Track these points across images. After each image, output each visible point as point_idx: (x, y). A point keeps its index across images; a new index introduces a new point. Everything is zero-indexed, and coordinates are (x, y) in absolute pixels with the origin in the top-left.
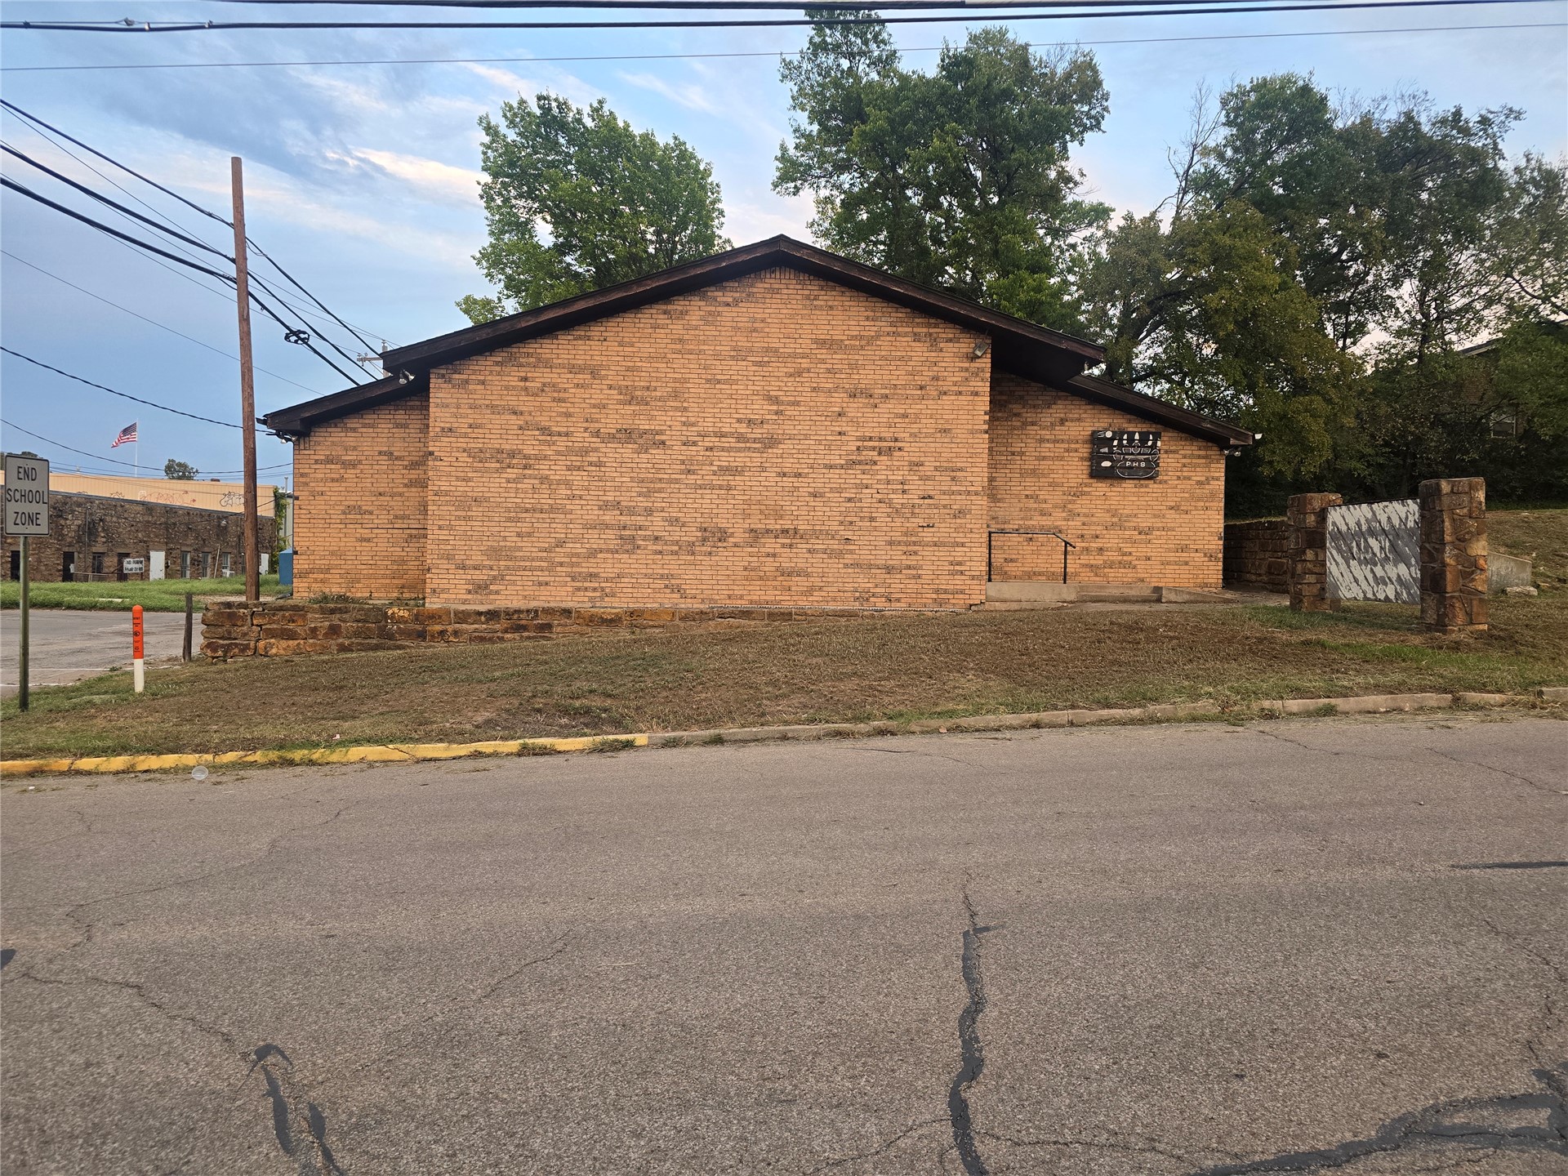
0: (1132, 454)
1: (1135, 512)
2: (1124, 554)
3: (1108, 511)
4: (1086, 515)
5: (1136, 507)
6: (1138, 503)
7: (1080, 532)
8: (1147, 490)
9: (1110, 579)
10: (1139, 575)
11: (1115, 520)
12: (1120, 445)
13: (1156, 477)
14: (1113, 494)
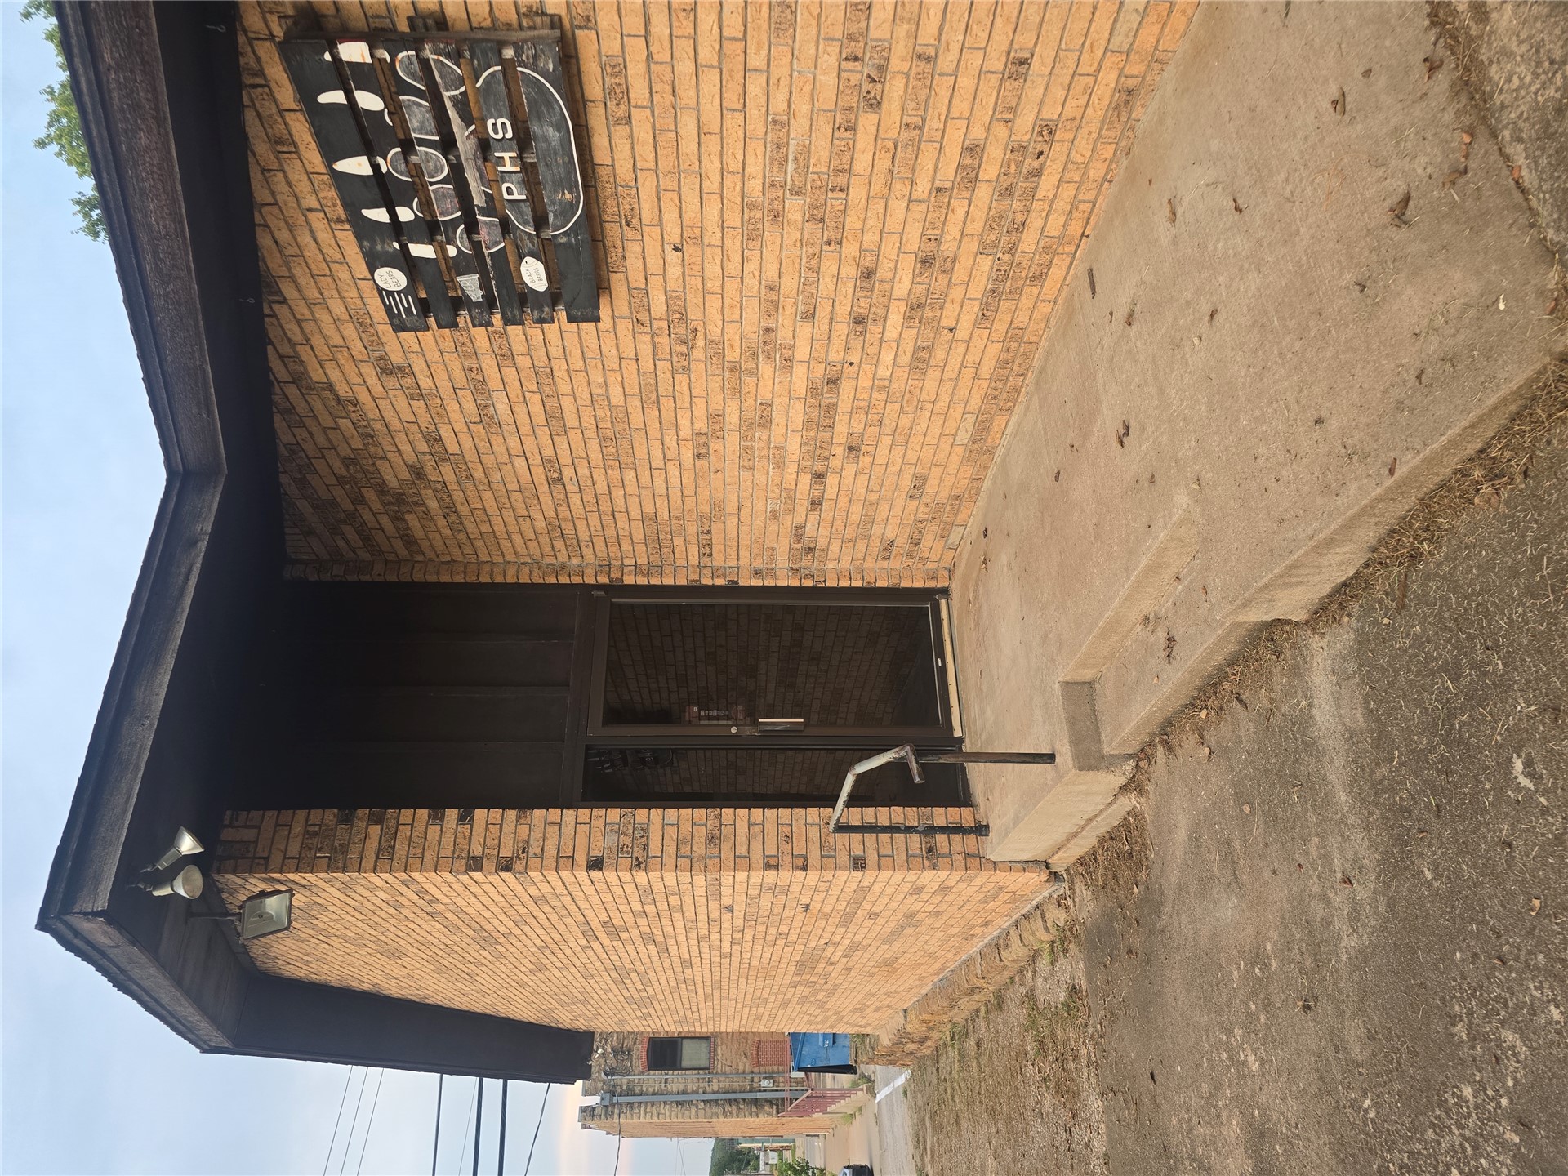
0: (457, 175)
1: (756, 125)
2: (970, 176)
3: (753, 236)
4: (772, 308)
5: (734, 122)
6: (710, 109)
7: (842, 329)
8: (636, 69)
9: (1075, 229)
10: (1095, 114)
11: (795, 208)
12: (429, 229)
13: (556, 22)
14: (670, 215)
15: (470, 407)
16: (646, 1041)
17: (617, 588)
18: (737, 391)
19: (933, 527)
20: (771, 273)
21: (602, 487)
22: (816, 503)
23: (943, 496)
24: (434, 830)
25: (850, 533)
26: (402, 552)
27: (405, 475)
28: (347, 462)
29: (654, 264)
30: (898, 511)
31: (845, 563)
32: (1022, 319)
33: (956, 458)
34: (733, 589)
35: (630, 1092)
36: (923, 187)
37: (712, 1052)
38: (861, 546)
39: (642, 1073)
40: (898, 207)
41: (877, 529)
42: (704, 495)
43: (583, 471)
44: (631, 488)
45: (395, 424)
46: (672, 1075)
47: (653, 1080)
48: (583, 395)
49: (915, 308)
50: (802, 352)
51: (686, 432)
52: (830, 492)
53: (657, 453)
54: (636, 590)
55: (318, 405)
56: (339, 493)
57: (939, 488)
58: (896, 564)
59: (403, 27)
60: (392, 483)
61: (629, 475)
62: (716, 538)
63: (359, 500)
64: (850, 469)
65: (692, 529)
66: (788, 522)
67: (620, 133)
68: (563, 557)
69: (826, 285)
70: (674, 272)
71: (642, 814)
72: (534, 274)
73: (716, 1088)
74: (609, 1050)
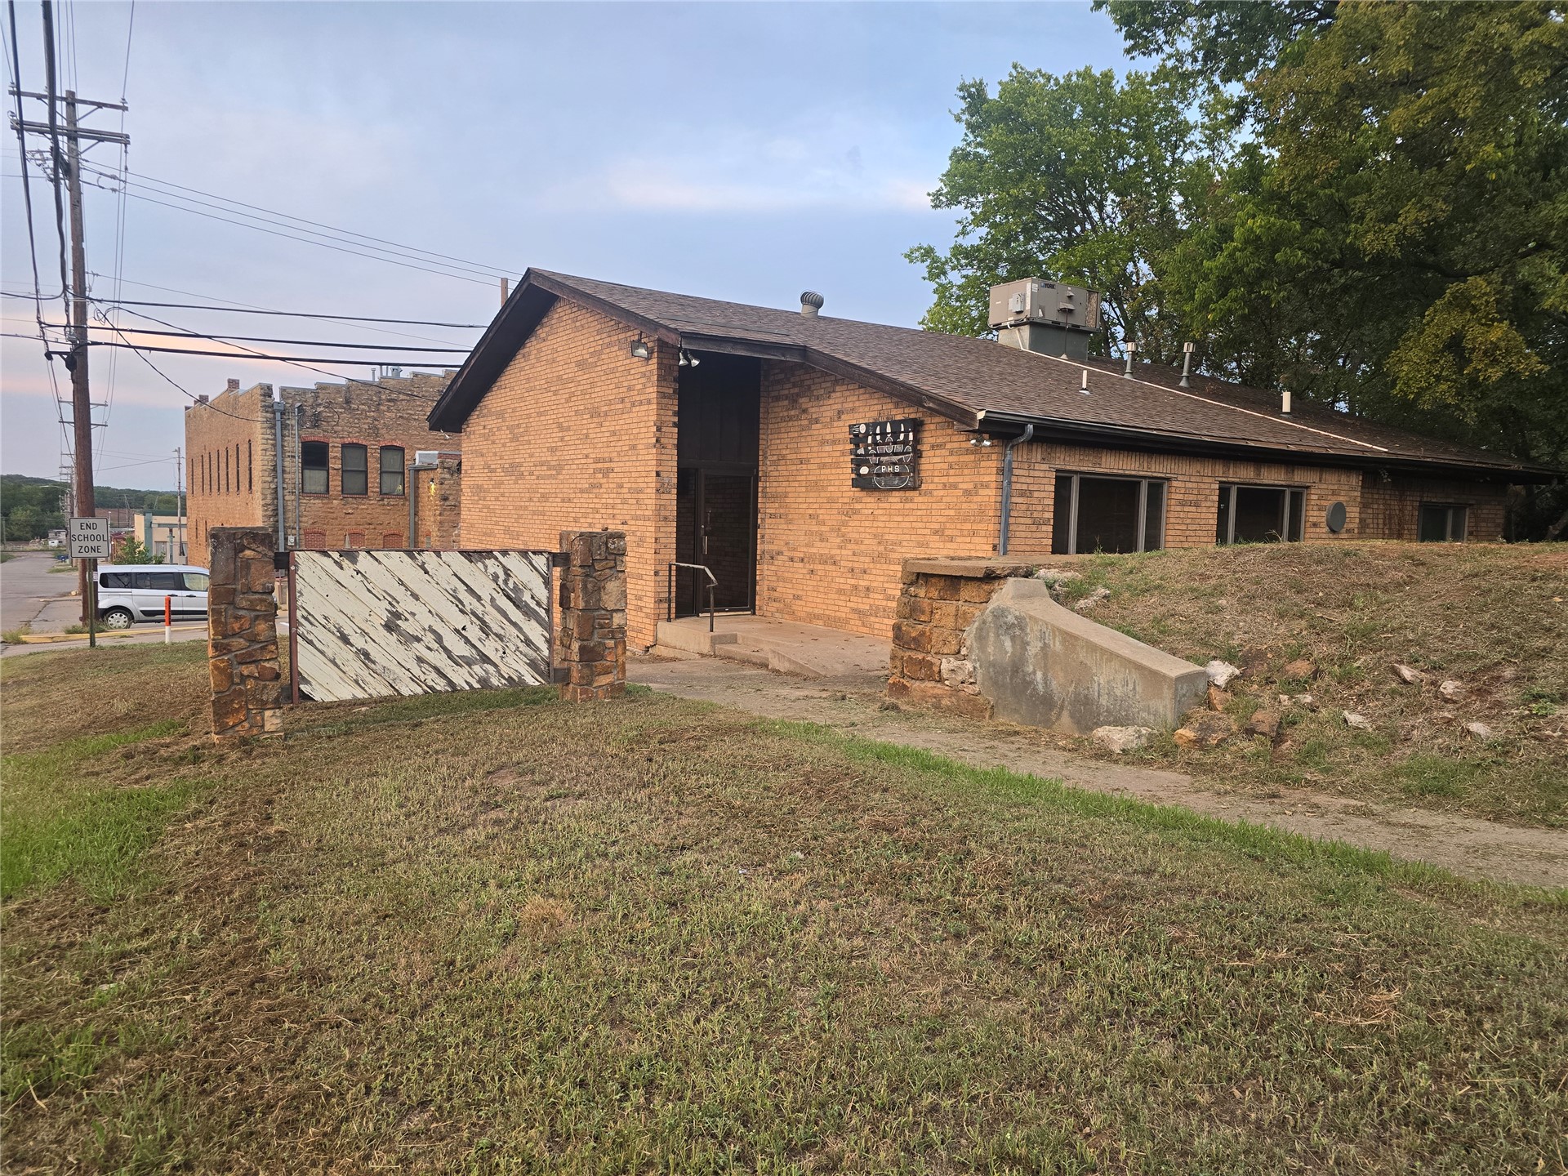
0: (886, 454)
1: (900, 537)
3: (875, 536)
4: (856, 542)
5: (900, 531)
6: (903, 525)
7: (850, 565)
8: (911, 506)
9: (876, 632)
11: (881, 548)
12: (875, 443)
13: (920, 486)
14: (881, 512)
15: (828, 437)
16: (326, 440)
17: (757, 479)
18: (832, 530)
19: (782, 605)
20: (866, 542)
21: (799, 478)
22: (792, 559)
23: (794, 607)
24: (671, 413)
25: (779, 573)
26: (773, 394)
27: (804, 406)
28: (809, 387)
29: (868, 506)
30: (789, 591)
31: (766, 573)
32: (852, 622)
33: (808, 610)
34: (756, 527)
35: (284, 426)
36: (886, 585)
37: (316, 495)
38: (774, 578)
39: (300, 437)
40: (881, 579)
41: (781, 584)
42: (796, 516)
43: (805, 473)
44: (798, 489)
45: (822, 409)
46: (298, 460)
47: (294, 446)
48: (831, 478)
49: (855, 587)
50: (844, 552)
51: (819, 511)
52: (796, 565)
53: (811, 500)
54: (757, 487)
55: (829, 384)
56: (797, 379)
57: (798, 606)
58: (766, 593)
59: (919, 447)
60: (801, 400)
61: (804, 489)
62: (778, 520)
63: (794, 386)
64: (805, 571)
65: (782, 511)
66: (785, 549)
67: (898, 500)
68: (770, 458)
69: (862, 559)
70: (866, 512)
71: (675, 491)
72: (864, 470)
73: (287, 498)
74: (319, 410)
